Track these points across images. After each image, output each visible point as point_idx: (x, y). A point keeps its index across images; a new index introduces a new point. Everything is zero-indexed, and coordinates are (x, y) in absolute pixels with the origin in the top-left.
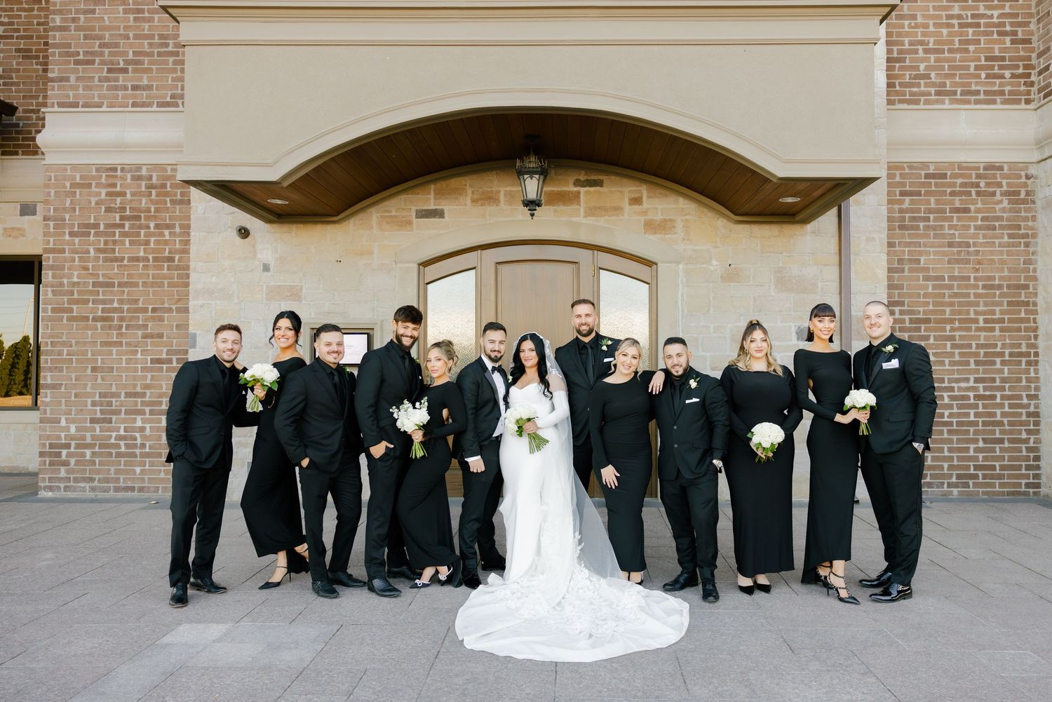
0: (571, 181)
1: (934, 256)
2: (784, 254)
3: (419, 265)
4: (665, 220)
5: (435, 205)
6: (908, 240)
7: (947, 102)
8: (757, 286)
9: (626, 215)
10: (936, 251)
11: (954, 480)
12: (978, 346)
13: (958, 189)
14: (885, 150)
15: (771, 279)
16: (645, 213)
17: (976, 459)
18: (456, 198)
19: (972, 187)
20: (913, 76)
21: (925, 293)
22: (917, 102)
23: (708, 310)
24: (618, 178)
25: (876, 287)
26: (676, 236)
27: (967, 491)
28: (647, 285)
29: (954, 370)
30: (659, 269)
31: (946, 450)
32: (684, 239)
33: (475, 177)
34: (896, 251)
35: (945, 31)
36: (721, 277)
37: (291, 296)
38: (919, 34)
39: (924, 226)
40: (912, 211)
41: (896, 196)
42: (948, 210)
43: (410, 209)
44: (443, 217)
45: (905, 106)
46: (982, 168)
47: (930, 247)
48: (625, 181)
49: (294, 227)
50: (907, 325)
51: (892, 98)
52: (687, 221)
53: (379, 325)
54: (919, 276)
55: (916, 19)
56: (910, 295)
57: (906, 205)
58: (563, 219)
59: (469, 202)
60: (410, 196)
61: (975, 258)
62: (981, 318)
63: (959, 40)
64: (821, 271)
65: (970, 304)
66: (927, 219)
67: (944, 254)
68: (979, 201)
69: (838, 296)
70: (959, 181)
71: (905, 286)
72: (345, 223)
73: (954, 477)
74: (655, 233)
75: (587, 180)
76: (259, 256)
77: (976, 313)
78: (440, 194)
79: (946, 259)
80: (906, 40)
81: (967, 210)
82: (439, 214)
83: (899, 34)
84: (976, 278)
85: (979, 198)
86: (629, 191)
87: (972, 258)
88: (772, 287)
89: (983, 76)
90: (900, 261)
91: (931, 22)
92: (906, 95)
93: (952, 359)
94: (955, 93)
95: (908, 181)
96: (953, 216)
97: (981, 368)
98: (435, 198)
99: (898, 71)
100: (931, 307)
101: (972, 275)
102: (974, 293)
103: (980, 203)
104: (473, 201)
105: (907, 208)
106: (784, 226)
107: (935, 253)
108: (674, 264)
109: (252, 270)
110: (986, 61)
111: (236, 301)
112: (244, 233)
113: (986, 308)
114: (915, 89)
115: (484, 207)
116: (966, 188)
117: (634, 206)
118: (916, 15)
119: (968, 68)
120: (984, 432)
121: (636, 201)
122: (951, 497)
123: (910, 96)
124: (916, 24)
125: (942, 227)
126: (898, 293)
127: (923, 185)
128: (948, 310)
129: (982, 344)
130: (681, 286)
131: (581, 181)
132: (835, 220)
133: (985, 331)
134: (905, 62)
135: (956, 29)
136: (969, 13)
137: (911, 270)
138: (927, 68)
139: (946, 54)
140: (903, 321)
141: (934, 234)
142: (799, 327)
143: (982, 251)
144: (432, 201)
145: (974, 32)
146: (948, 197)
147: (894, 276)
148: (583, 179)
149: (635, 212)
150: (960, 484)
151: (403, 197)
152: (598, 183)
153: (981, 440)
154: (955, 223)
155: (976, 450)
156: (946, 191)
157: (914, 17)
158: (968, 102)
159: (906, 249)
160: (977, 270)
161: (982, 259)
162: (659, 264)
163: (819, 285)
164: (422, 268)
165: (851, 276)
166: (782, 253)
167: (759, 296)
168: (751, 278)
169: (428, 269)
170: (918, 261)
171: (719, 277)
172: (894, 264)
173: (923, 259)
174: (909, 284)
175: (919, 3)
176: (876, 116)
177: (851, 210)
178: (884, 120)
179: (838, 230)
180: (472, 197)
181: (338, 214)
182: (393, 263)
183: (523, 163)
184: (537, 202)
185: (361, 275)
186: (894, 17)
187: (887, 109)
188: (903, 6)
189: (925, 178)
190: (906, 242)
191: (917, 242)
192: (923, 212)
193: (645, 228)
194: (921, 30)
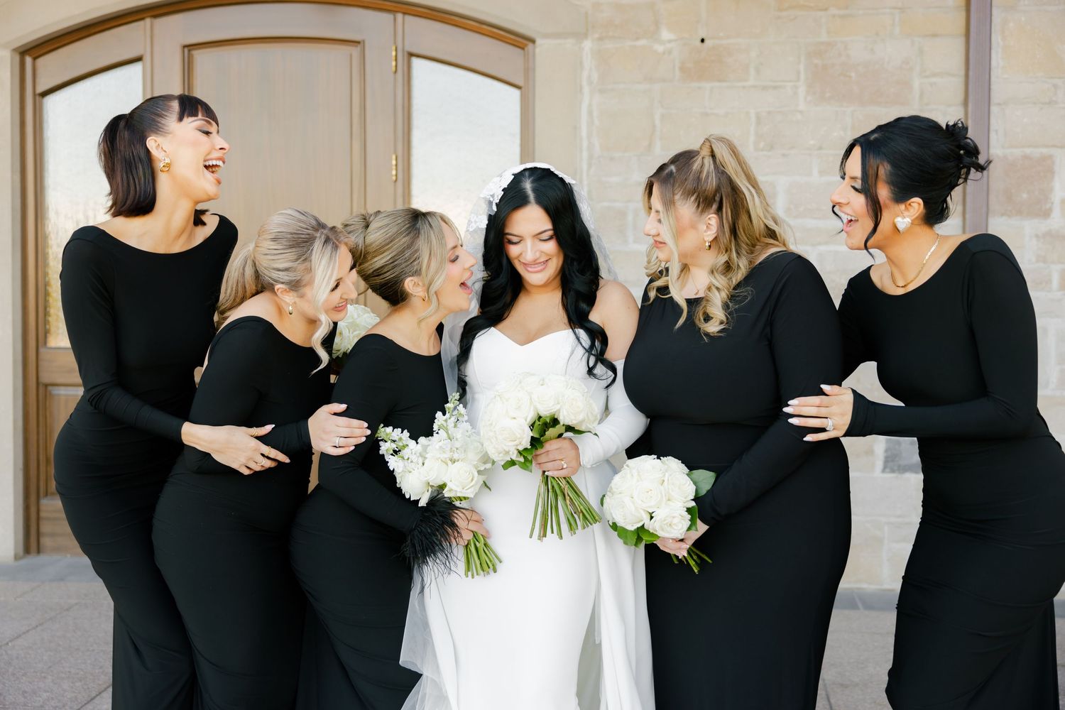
2: (833, 11)
8: (765, 88)
15: (798, 73)
23: (649, 146)
25: (1055, 86)
28: (516, 93)
30: (537, 50)
36: (682, 69)
64: (921, 51)
69: (962, 109)
88: (802, 90)
108: (569, 43)
130: (586, 89)
162: (539, 41)
163: (916, 84)
164: (28, 60)
165: (994, 63)
166: (826, 10)
167: (769, 113)
168: (752, 71)
169: (40, 61)
171: (676, 69)
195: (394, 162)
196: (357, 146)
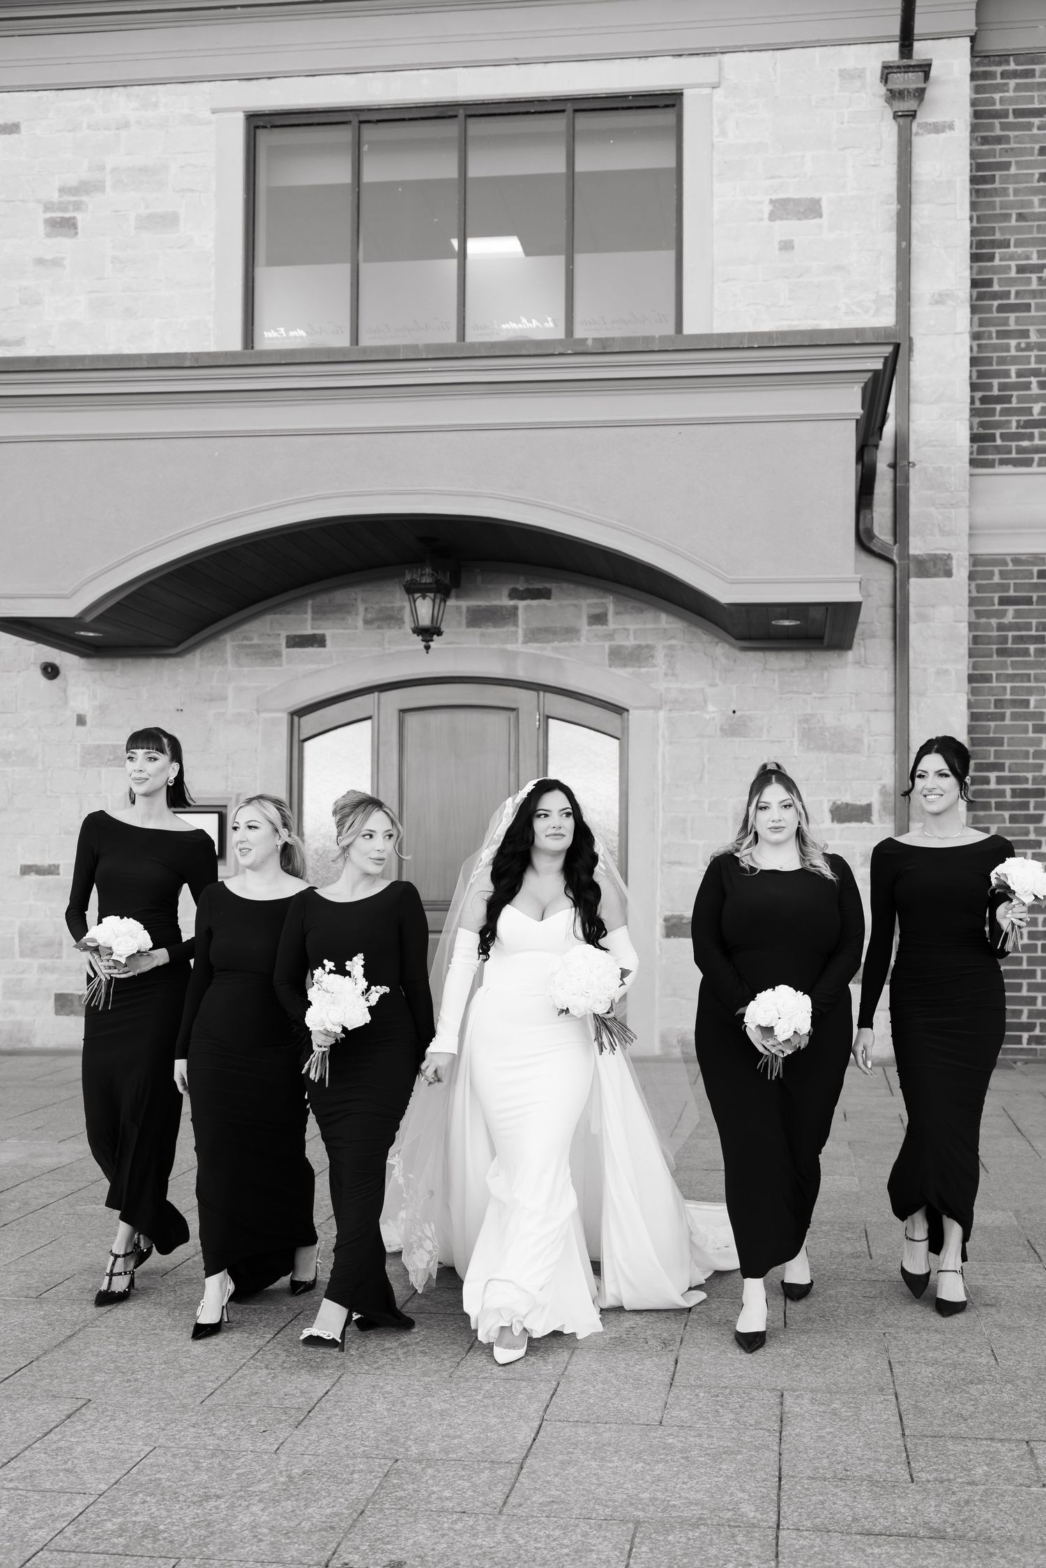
0: (505, 592)
2: (815, 694)
3: (292, 714)
4: (639, 646)
5: (312, 628)
6: (1010, 671)
8: (773, 742)
9: (583, 641)
14: (966, 539)
15: (793, 732)
16: (610, 636)
18: (343, 619)
20: (1022, 423)
21: (1036, 751)
22: (1028, 463)
23: (701, 778)
24: (572, 586)
26: (656, 669)
28: (617, 742)
30: (630, 717)
32: (666, 674)
33: (368, 588)
34: (991, 688)
36: (722, 730)
37: (114, 759)
38: (1033, 359)
39: (1036, 650)
40: (1017, 627)
41: (994, 605)
43: (279, 635)
44: (324, 646)
45: (1009, 469)
47: (1042, 682)
48: (582, 590)
49: (119, 663)
50: (1008, 799)
51: (990, 457)
52: (671, 647)
54: (1027, 726)
55: (1028, 337)
56: (1012, 755)
57: (1009, 618)
58: (495, 646)
59: (360, 624)
60: (278, 616)
64: (868, 721)
66: (1041, 639)
69: (893, 756)
71: (1006, 741)
72: (189, 657)
74: (625, 666)
75: (528, 590)
76: (72, 703)
78: (320, 613)
80: (1013, 369)
82: (318, 641)
83: (1002, 361)
86: (589, 605)
88: (796, 743)
90: (998, 703)
92: (1010, 453)
95: (1012, 582)
98: (313, 619)
99: (1000, 416)
104: (367, 622)
105: (1010, 623)
106: (814, 653)
108: (650, 713)
109: (61, 724)
111: (40, 768)
112: (51, 671)
114: (1025, 443)
115: (379, 631)
117: (594, 627)
118: (1028, 330)
121: (598, 619)
123: (1017, 453)
124: (1028, 344)
126: (995, 751)
127: (1036, 587)
130: (661, 742)
131: (519, 591)
132: (889, 644)
134: (1010, 402)
137: (1015, 716)
138: (1043, 411)
140: (1001, 793)
142: (834, 803)
144: (309, 623)
147: (990, 726)
148: (521, 588)
149: (596, 636)
151: (268, 618)
152: (545, 594)
157: (1024, 334)
159: (1008, 685)
162: (631, 711)
163: (866, 741)
164: (296, 718)
165: (911, 727)
166: (810, 694)
168: (765, 731)
169: (304, 719)
170: (1026, 703)
171: (718, 729)
172: (990, 708)
173: (1033, 699)
174: (1012, 738)
175: (1033, 313)
176: (952, 489)
177: (913, 629)
178: (966, 494)
179: (893, 658)
180: (365, 616)
181: (178, 644)
182: (255, 712)
183: (412, 576)
184: (432, 631)
185: (210, 730)
186: (994, 335)
187: (971, 475)
188: (1008, 318)
189: (1039, 577)
190: (1008, 675)
191: (1024, 674)
192: (1034, 628)
193: (610, 659)
194: (1036, 352)
196: (512, 775)
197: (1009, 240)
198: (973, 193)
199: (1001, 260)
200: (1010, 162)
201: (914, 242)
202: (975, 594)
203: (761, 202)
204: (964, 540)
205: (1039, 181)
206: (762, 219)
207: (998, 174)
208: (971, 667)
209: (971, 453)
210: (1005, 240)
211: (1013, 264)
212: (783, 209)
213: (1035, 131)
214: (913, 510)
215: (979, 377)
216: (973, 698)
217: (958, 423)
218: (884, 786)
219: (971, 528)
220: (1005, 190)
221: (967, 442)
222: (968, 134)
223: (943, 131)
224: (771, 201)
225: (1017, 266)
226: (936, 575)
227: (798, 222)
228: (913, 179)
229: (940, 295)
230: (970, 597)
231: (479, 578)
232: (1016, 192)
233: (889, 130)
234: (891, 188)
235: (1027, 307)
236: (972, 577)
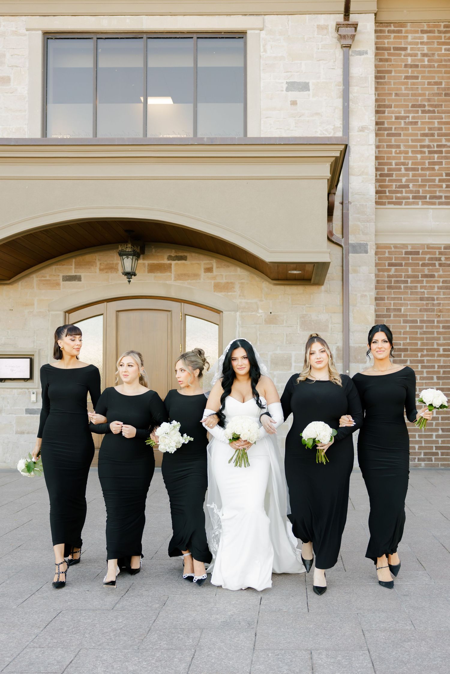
0: (166, 257)
1: (410, 306)
2: (307, 305)
3: (66, 312)
4: (228, 283)
5: (75, 272)
6: (393, 296)
7: (420, 203)
8: (288, 326)
9: (202, 280)
10: (412, 303)
11: (422, 456)
12: (439, 367)
13: (427, 262)
14: (374, 236)
15: (298, 322)
17: (437, 442)
18: (89, 268)
19: (436, 261)
20: (397, 186)
22: (400, 204)
24: (197, 255)
25: (367, 327)
26: (235, 293)
27: (431, 464)
28: (217, 326)
29: (423, 383)
30: (224, 315)
31: (417, 436)
32: (240, 296)
33: (102, 254)
34: (385, 303)
35: (419, 156)
36: (265, 321)
38: (402, 158)
39: (404, 286)
40: (396, 276)
41: (386, 266)
42: (420, 276)
43: (59, 275)
44: (81, 281)
45: (392, 206)
46: (443, 248)
47: (407, 301)
48: (202, 257)
51: (384, 200)
52: (242, 283)
53: (37, 352)
54: (401, 320)
55: (400, 148)
57: (392, 272)
58: (161, 282)
59: (98, 270)
60: (58, 266)
61: (437, 308)
62: (441, 348)
63: (429, 162)
64: (331, 317)
65: (434, 339)
66: (406, 282)
67: (417, 305)
68: (441, 270)
69: (342, 333)
70: (428, 256)
72: (16, 285)
73: (422, 454)
74: (221, 292)
75: (176, 256)
77: (438, 345)
78: (78, 265)
79: (419, 308)
80: (394, 162)
81: (433, 276)
82: (78, 278)
83: (389, 158)
84: (438, 322)
85: (441, 268)
86: (204, 264)
87: (436, 308)
88: (299, 327)
89: (444, 186)
90: (388, 310)
91: (410, 150)
92: (392, 199)
93: (422, 376)
94: (425, 197)
95: (394, 256)
96: (423, 280)
97: (441, 381)
98: (75, 268)
99: (388, 182)
100: (408, 341)
101: (436, 320)
102: (437, 331)
103: (441, 271)
104: (101, 270)
105: (393, 274)
106: (307, 287)
107: (411, 305)
108: (233, 313)
110: (446, 176)
113: (445, 342)
114: (399, 195)
115: (107, 274)
116: (432, 261)
117: (207, 274)
118: (400, 145)
119: (434, 180)
120: (443, 424)
121: (209, 270)
122: (420, 467)
123: (395, 199)
124: (400, 151)
125: (416, 287)
127: (404, 259)
128: (419, 342)
129: (442, 366)
130: (238, 326)
131: (172, 256)
132: (340, 283)
133: (444, 357)
134: (392, 176)
135: (427, 154)
136: (435, 144)
137: (395, 316)
138: (407, 181)
139: (420, 172)
141: (410, 291)
143: (442, 303)
144: (73, 270)
145: (438, 157)
146: (420, 267)
148: (173, 256)
149: (208, 277)
150: (426, 459)
151: (54, 267)
152: (184, 258)
153: (440, 429)
154: (425, 284)
155: (437, 436)
156: (419, 263)
157: (398, 146)
158: (434, 204)
159: (392, 302)
160: (439, 316)
161: (442, 309)
162: (224, 312)
163: (330, 326)
165: (350, 320)
166: (305, 305)
167: (289, 333)
168: (285, 322)
169: (70, 314)
170: (400, 310)
171: (264, 321)
172: (384, 312)
173: (403, 309)
174: (394, 325)
175: (402, 137)
176: (368, 214)
177: (351, 276)
178: (374, 217)
179: (342, 289)
180: (99, 267)
181: (10, 279)
182: (47, 311)
183: (122, 248)
184: (131, 274)
185: (26, 319)
186: (385, 147)
187: (376, 208)
188: (391, 139)
189: (405, 254)
190: (392, 298)
191: (399, 297)
192: (403, 277)
193: (214, 288)
194: (403, 155)
195: (181, 347)
197: (392, 105)
198: (376, 83)
199: (388, 113)
200: (392, 70)
201: (351, 103)
202: (377, 261)
203: (283, 83)
204: (373, 237)
205: (404, 79)
206: (283, 91)
207: (386, 75)
208: (376, 294)
209: (376, 199)
210: (390, 104)
211: (393, 115)
212: (292, 86)
213: (402, 57)
214: (351, 223)
215: (379, 165)
216: (377, 308)
217: (370, 185)
218: (338, 347)
219: (376, 232)
220: (390, 82)
221: (374, 194)
222: (374, 56)
223: (363, 55)
224: (287, 83)
225: (395, 116)
226: (360, 253)
227: (299, 93)
228: (350, 75)
229: (362, 127)
230: (376, 263)
231: (154, 250)
232: (394, 84)
233: (339, 53)
234: (340, 79)
235: (400, 135)
236: (376, 253)
